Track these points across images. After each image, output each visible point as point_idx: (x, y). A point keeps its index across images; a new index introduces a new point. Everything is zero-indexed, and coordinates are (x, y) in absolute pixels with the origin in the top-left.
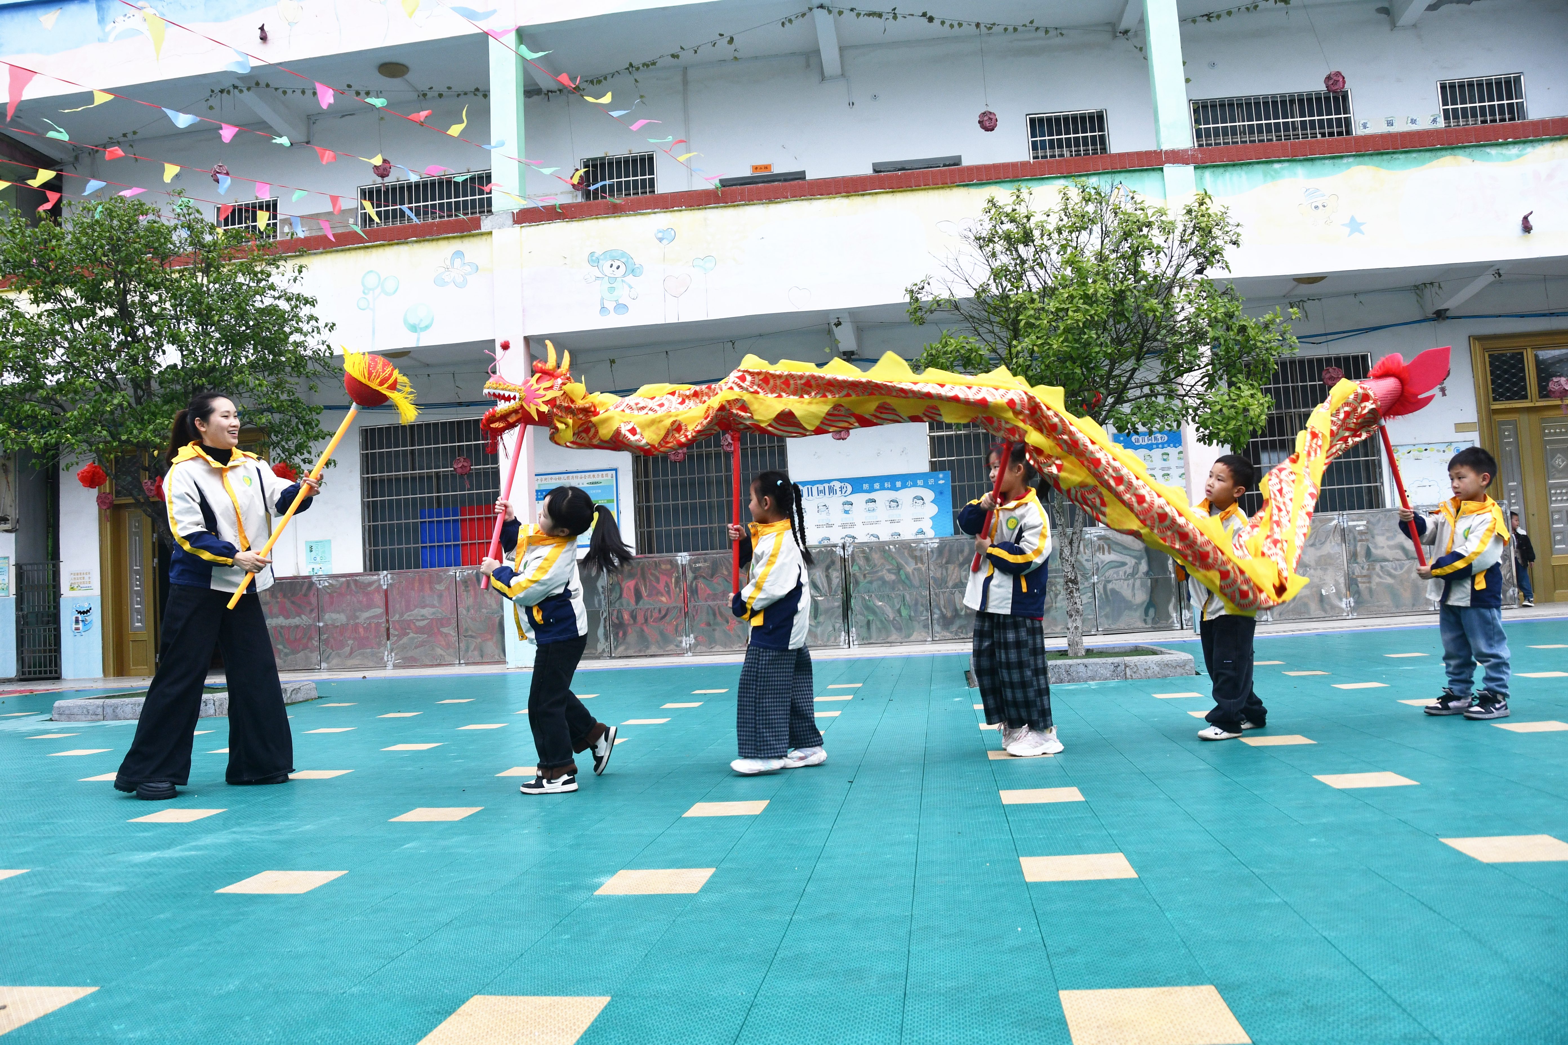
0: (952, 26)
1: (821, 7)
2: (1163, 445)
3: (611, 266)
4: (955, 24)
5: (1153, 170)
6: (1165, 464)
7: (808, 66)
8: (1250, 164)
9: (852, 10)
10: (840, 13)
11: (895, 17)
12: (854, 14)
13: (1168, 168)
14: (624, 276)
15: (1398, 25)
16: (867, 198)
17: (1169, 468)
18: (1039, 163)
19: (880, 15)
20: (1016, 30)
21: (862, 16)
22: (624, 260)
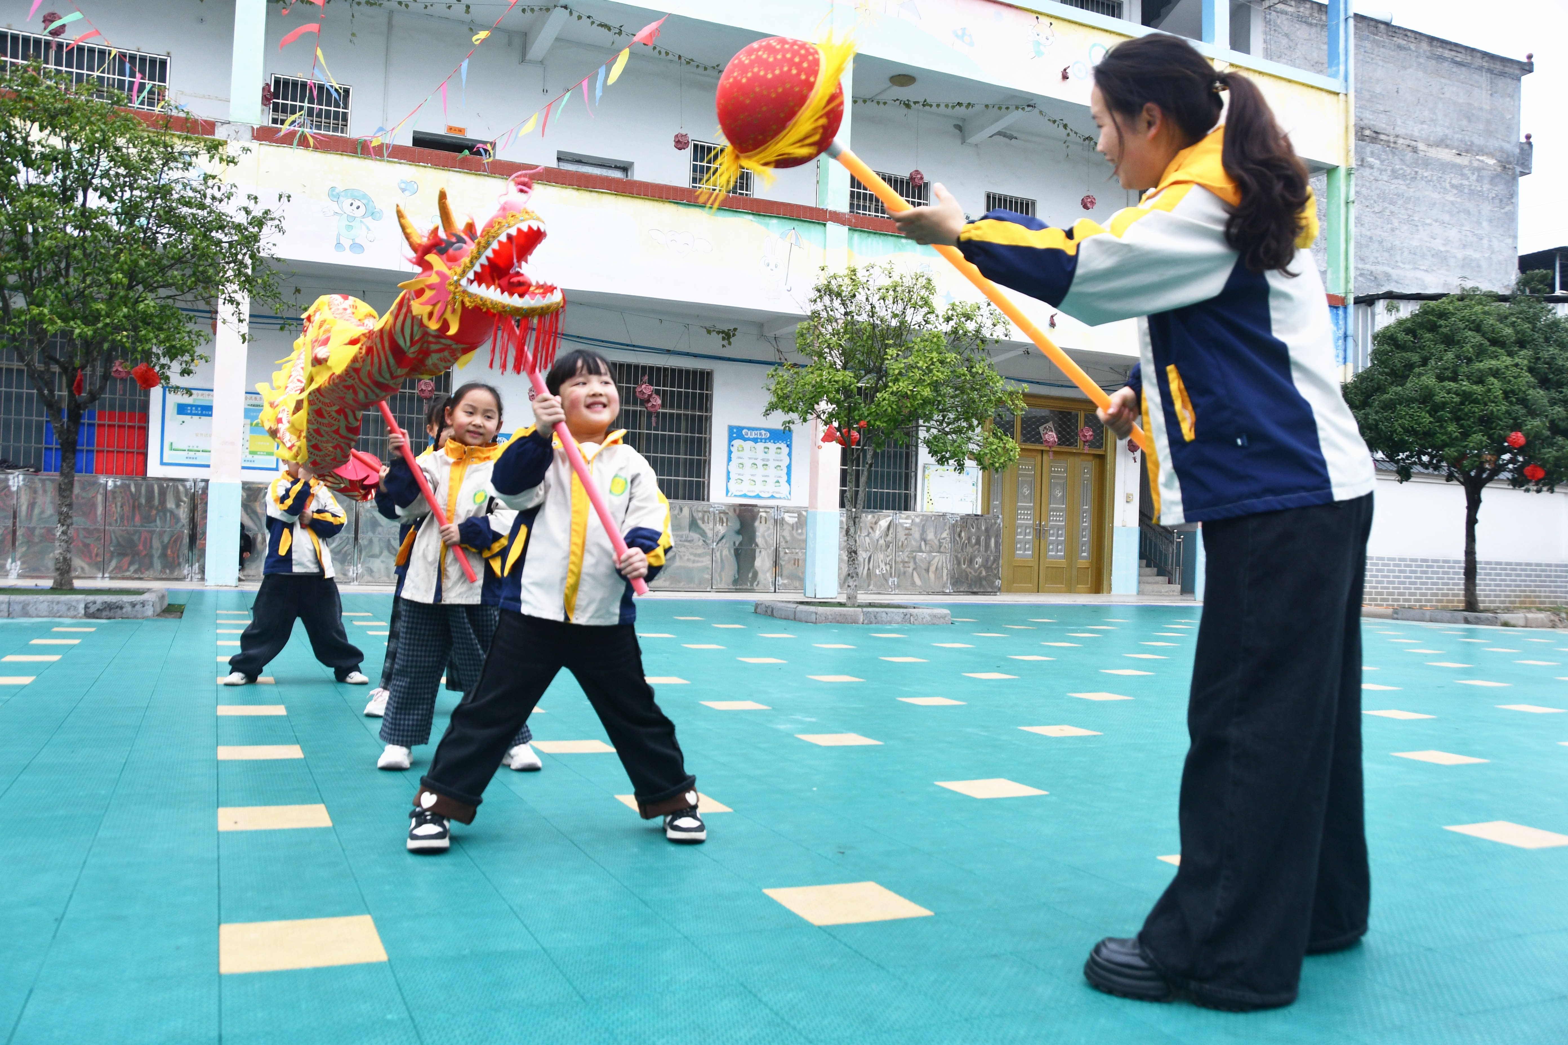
0: (660, 52)
1: (566, 7)
2: (766, 440)
3: (351, 205)
4: (663, 52)
5: (819, 223)
6: (766, 456)
7: (510, 44)
8: (886, 235)
9: (589, 17)
10: (580, 18)
11: (620, 33)
12: (589, 21)
13: (829, 224)
14: (363, 217)
15: (969, 141)
16: (594, 195)
17: (768, 460)
18: (736, 198)
19: (609, 29)
20: (706, 69)
21: (595, 25)
22: (364, 201)
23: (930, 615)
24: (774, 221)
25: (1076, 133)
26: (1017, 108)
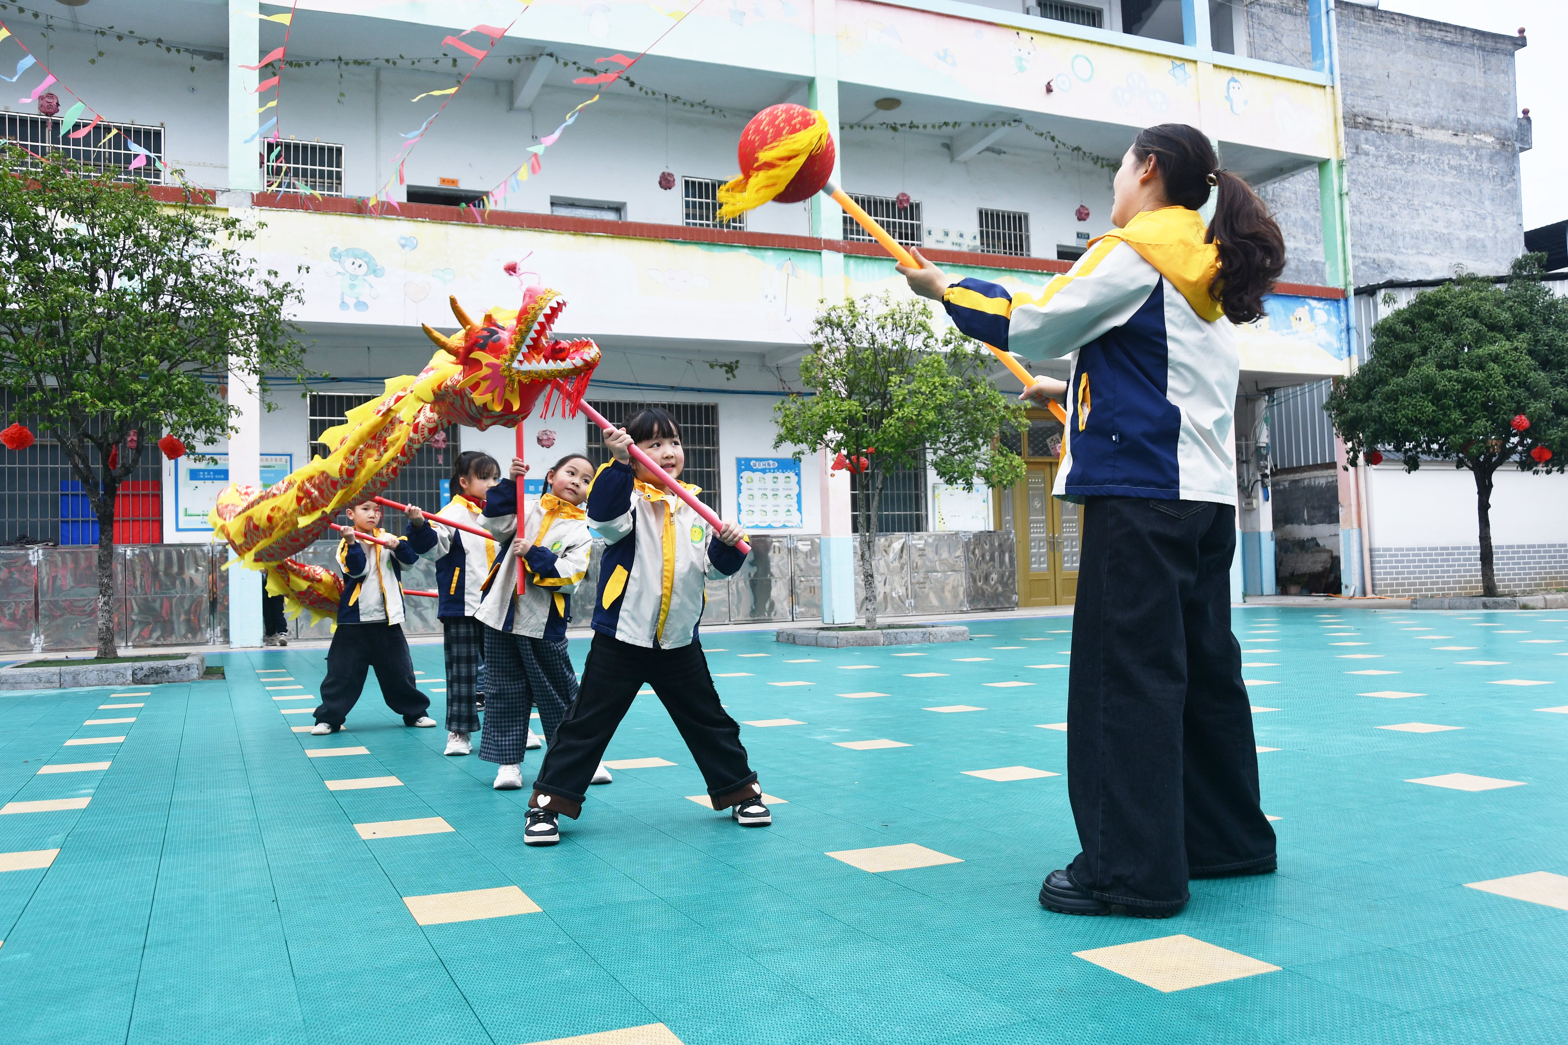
0: (646, 93)
1: (551, 55)
2: (774, 470)
3: (353, 263)
4: (650, 92)
5: (814, 253)
6: (775, 486)
7: (497, 93)
8: (881, 259)
9: (574, 63)
10: (566, 64)
12: (575, 67)
13: (825, 252)
14: (366, 275)
15: (958, 158)
17: (778, 490)
19: (596, 73)
20: (692, 105)
21: (581, 71)
22: (366, 259)
23: (948, 633)
24: (770, 253)
25: (1064, 144)
26: (1003, 124)
